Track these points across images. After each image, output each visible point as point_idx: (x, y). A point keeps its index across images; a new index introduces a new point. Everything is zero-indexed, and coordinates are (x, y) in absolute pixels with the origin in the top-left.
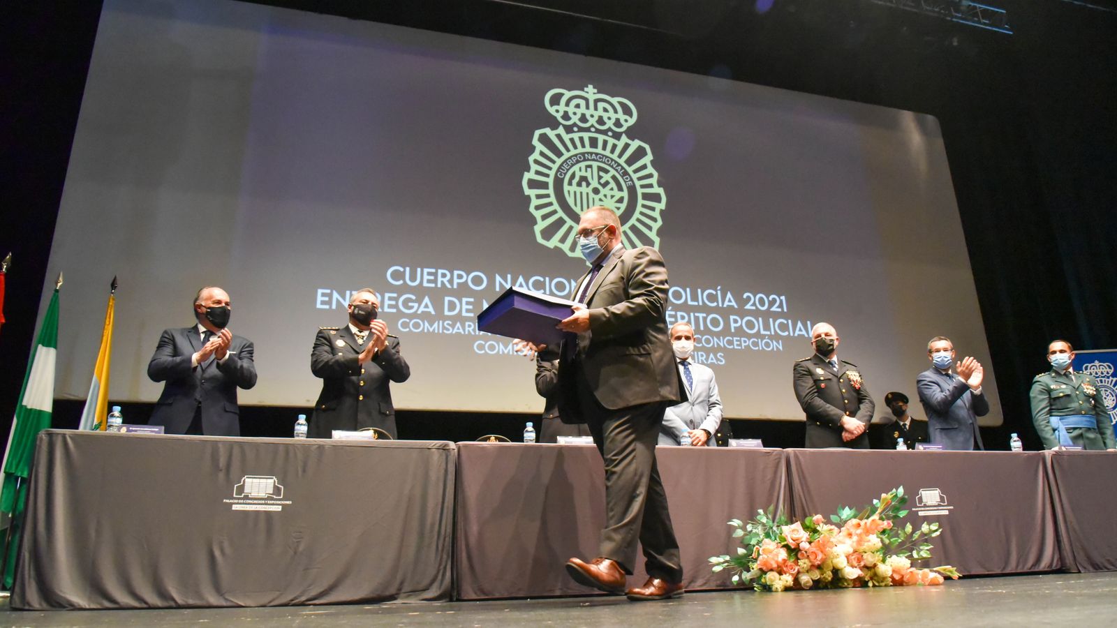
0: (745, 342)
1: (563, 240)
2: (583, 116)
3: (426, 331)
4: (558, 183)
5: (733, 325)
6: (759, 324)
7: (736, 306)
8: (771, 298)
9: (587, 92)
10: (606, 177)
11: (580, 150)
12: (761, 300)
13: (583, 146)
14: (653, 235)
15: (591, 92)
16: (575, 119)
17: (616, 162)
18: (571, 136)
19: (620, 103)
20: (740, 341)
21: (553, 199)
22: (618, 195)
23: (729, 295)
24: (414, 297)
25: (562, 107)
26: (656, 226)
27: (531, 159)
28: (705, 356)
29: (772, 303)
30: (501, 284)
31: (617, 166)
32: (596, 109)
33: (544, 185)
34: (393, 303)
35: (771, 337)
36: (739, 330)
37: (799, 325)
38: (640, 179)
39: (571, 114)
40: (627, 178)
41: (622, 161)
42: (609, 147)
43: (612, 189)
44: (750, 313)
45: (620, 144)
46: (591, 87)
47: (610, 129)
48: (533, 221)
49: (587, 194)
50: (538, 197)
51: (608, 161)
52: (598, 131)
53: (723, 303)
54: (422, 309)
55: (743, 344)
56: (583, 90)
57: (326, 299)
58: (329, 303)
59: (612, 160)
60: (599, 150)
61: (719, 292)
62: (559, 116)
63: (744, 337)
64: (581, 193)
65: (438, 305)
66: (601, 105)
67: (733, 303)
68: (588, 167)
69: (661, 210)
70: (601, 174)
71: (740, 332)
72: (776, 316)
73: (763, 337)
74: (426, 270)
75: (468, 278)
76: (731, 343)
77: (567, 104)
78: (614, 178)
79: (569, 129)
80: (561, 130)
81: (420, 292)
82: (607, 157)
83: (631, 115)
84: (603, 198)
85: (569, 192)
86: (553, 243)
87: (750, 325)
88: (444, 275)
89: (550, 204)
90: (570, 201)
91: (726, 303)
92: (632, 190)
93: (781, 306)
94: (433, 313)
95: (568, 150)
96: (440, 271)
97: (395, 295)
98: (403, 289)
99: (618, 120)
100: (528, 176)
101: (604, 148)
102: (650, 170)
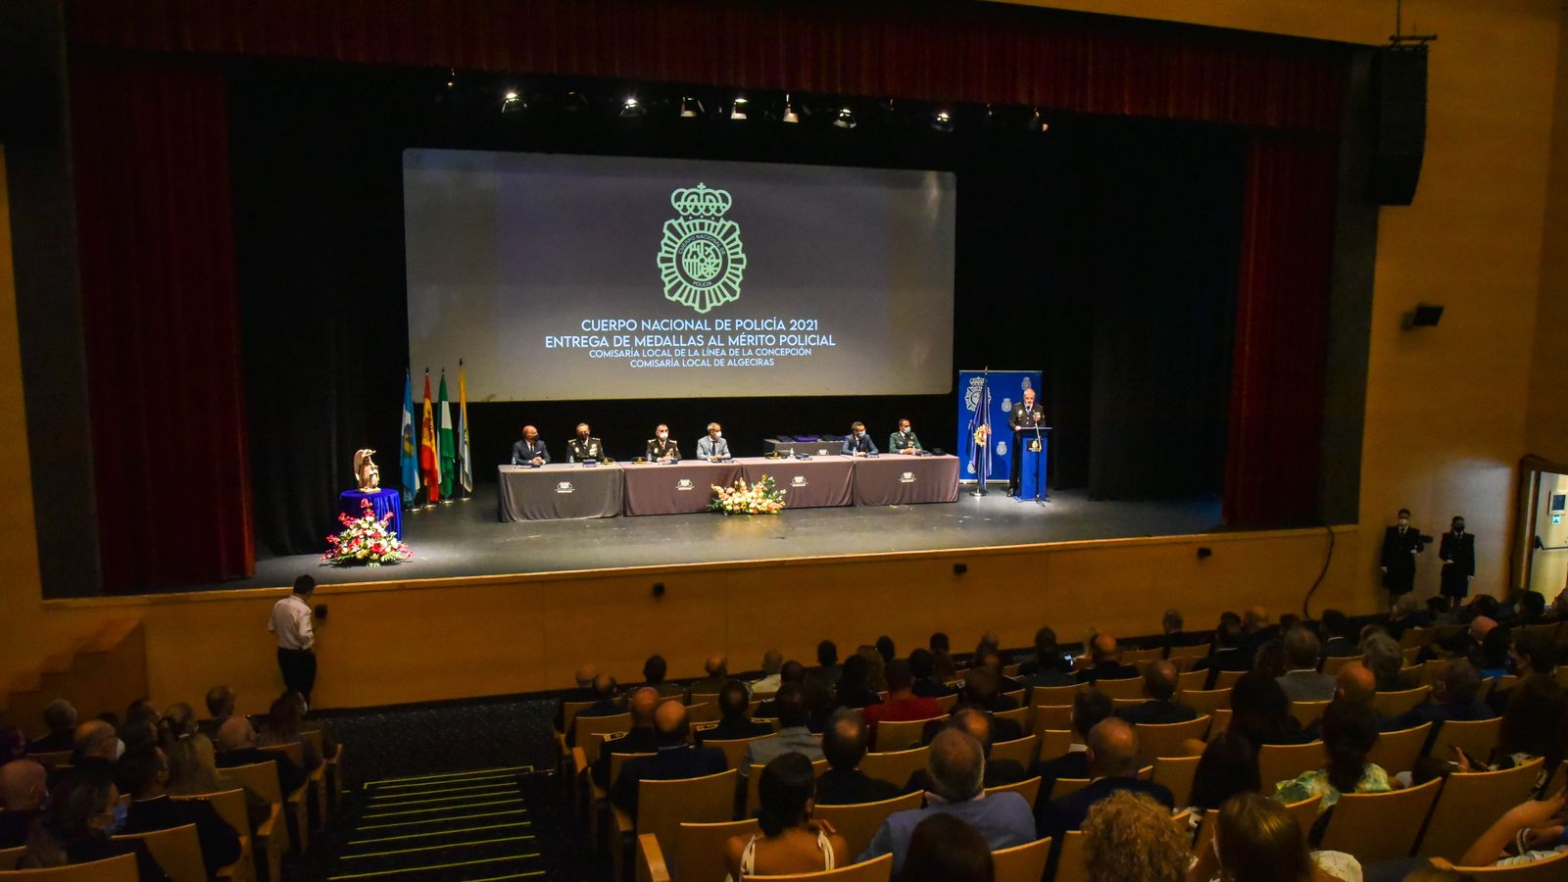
0: (788, 351)
1: (681, 296)
2: (696, 207)
4: (679, 257)
5: (781, 341)
6: (798, 339)
7: (784, 329)
8: (808, 321)
9: (699, 189)
10: (709, 250)
11: (693, 233)
12: (801, 323)
13: (695, 230)
14: (736, 287)
15: (702, 188)
16: (690, 210)
17: (716, 239)
18: (687, 223)
19: (722, 194)
20: (785, 351)
21: (675, 269)
22: (716, 261)
23: (781, 322)
24: (597, 337)
25: (682, 203)
26: (740, 280)
27: (663, 242)
28: (762, 361)
29: (808, 326)
30: (645, 326)
31: (716, 242)
32: (704, 201)
33: (670, 260)
35: (804, 347)
36: (785, 343)
37: (824, 338)
38: (731, 249)
39: (688, 207)
40: (722, 249)
41: (720, 237)
42: (712, 228)
43: (712, 258)
44: (793, 332)
45: (719, 226)
46: (701, 184)
47: (713, 215)
48: (664, 285)
49: (697, 263)
50: (667, 268)
51: (711, 238)
52: (706, 218)
53: (776, 328)
54: (602, 344)
55: (786, 353)
56: (697, 188)
57: (551, 342)
58: (553, 344)
59: (713, 237)
60: (705, 231)
61: (775, 321)
62: (680, 209)
63: (787, 348)
64: (693, 263)
65: (610, 340)
66: (708, 197)
67: (783, 327)
68: (699, 244)
69: (743, 269)
70: (706, 248)
71: (785, 345)
72: (810, 333)
73: (799, 347)
74: (603, 321)
75: (626, 324)
77: (686, 200)
78: (714, 250)
79: (686, 219)
80: (681, 220)
81: (600, 334)
82: (710, 236)
83: (727, 203)
84: (707, 265)
85: (685, 263)
86: (675, 298)
87: (792, 340)
88: (613, 323)
90: (686, 269)
92: (725, 257)
93: (814, 326)
94: (608, 346)
95: (686, 234)
96: (611, 321)
97: (587, 337)
98: (591, 333)
99: (718, 207)
100: (660, 255)
101: (709, 230)
102: (738, 242)
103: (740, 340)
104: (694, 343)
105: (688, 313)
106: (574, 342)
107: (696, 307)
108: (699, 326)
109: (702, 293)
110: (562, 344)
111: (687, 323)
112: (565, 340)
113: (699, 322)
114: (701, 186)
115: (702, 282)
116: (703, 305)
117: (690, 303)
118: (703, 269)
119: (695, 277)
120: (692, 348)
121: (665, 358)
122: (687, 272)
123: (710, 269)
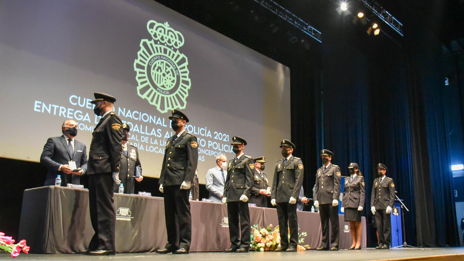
1: (148, 96)
2: (162, 37)
3: (86, 130)
4: (149, 67)
5: (209, 145)
6: (218, 145)
7: (211, 137)
8: (224, 136)
9: (165, 26)
10: (169, 69)
11: (159, 54)
12: (220, 135)
13: (161, 52)
14: (184, 100)
15: (166, 25)
16: (159, 38)
17: (173, 63)
18: (157, 45)
19: (178, 35)
20: (211, 152)
21: (146, 75)
22: (173, 78)
23: (209, 132)
24: (81, 113)
25: (154, 30)
26: (186, 96)
27: (139, 53)
29: (224, 137)
30: (120, 112)
31: (173, 65)
32: (168, 35)
34: (72, 114)
35: (222, 152)
36: (211, 147)
38: (182, 73)
39: (157, 35)
40: (177, 71)
41: (176, 63)
42: (171, 55)
43: (170, 75)
44: (216, 140)
45: (176, 55)
46: (167, 23)
47: (172, 46)
48: (137, 85)
49: (160, 75)
50: (140, 73)
51: (170, 61)
52: (168, 46)
53: (207, 135)
54: (85, 119)
55: (212, 154)
56: (164, 24)
57: (39, 106)
58: (41, 109)
59: (172, 61)
60: (167, 55)
61: (206, 130)
62: (152, 34)
63: (212, 151)
64: (158, 75)
66: (170, 33)
67: (210, 136)
68: (163, 62)
69: (188, 89)
70: (167, 67)
72: (225, 143)
73: (219, 151)
74: (88, 100)
76: (207, 152)
77: (156, 29)
78: (172, 70)
79: (156, 42)
80: (152, 42)
81: (85, 110)
82: (170, 59)
83: (182, 42)
84: (166, 79)
85: (153, 73)
86: (144, 96)
87: (215, 145)
89: (145, 77)
90: (153, 77)
91: (208, 135)
92: (178, 77)
93: (227, 139)
94: (90, 121)
95: (155, 53)
97: (73, 110)
98: (77, 108)
99: (176, 43)
100: (137, 61)
101: (169, 55)
102: (186, 69)
104: (155, 134)
105: (152, 110)
106: (61, 112)
107: (158, 106)
108: (159, 122)
109: (163, 98)
110: (49, 111)
111: (151, 117)
112: (53, 108)
113: (159, 119)
114: (167, 24)
115: (163, 90)
116: (162, 108)
117: (154, 103)
118: (164, 81)
119: (159, 85)
120: (154, 138)
122: (153, 79)
123: (168, 82)
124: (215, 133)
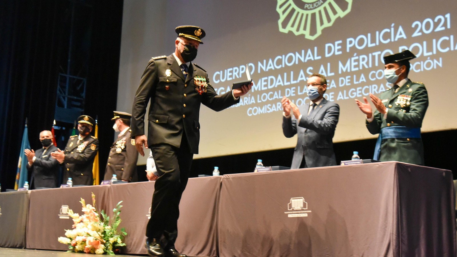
1: (293, 24)
6: (424, 47)
8: (436, 20)
12: (427, 24)
23: (401, 29)
24: (223, 89)
28: (377, 88)
30: (261, 67)
35: (432, 57)
48: (278, 17)
53: (395, 38)
61: (392, 29)
67: (404, 36)
72: (437, 35)
73: (426, 58)
74: (229, 70)
86: (288, 29)
87: (416, 51)
88: (236, 71)
91: (398, 37)
93: (445, 25)
96: (235, 69)
98: (220, 85)
103: (350, 65)
104: (303, 78)
105: (299, 44)
107: (307, 33)
109: (314, 15)
111: (297, 55)
113: (309, 52)
115: (313, 3)
116: (313, 30)
117: (301, 31)
120: (302, 84)
121: (276, 101)
124: (413, 26)
